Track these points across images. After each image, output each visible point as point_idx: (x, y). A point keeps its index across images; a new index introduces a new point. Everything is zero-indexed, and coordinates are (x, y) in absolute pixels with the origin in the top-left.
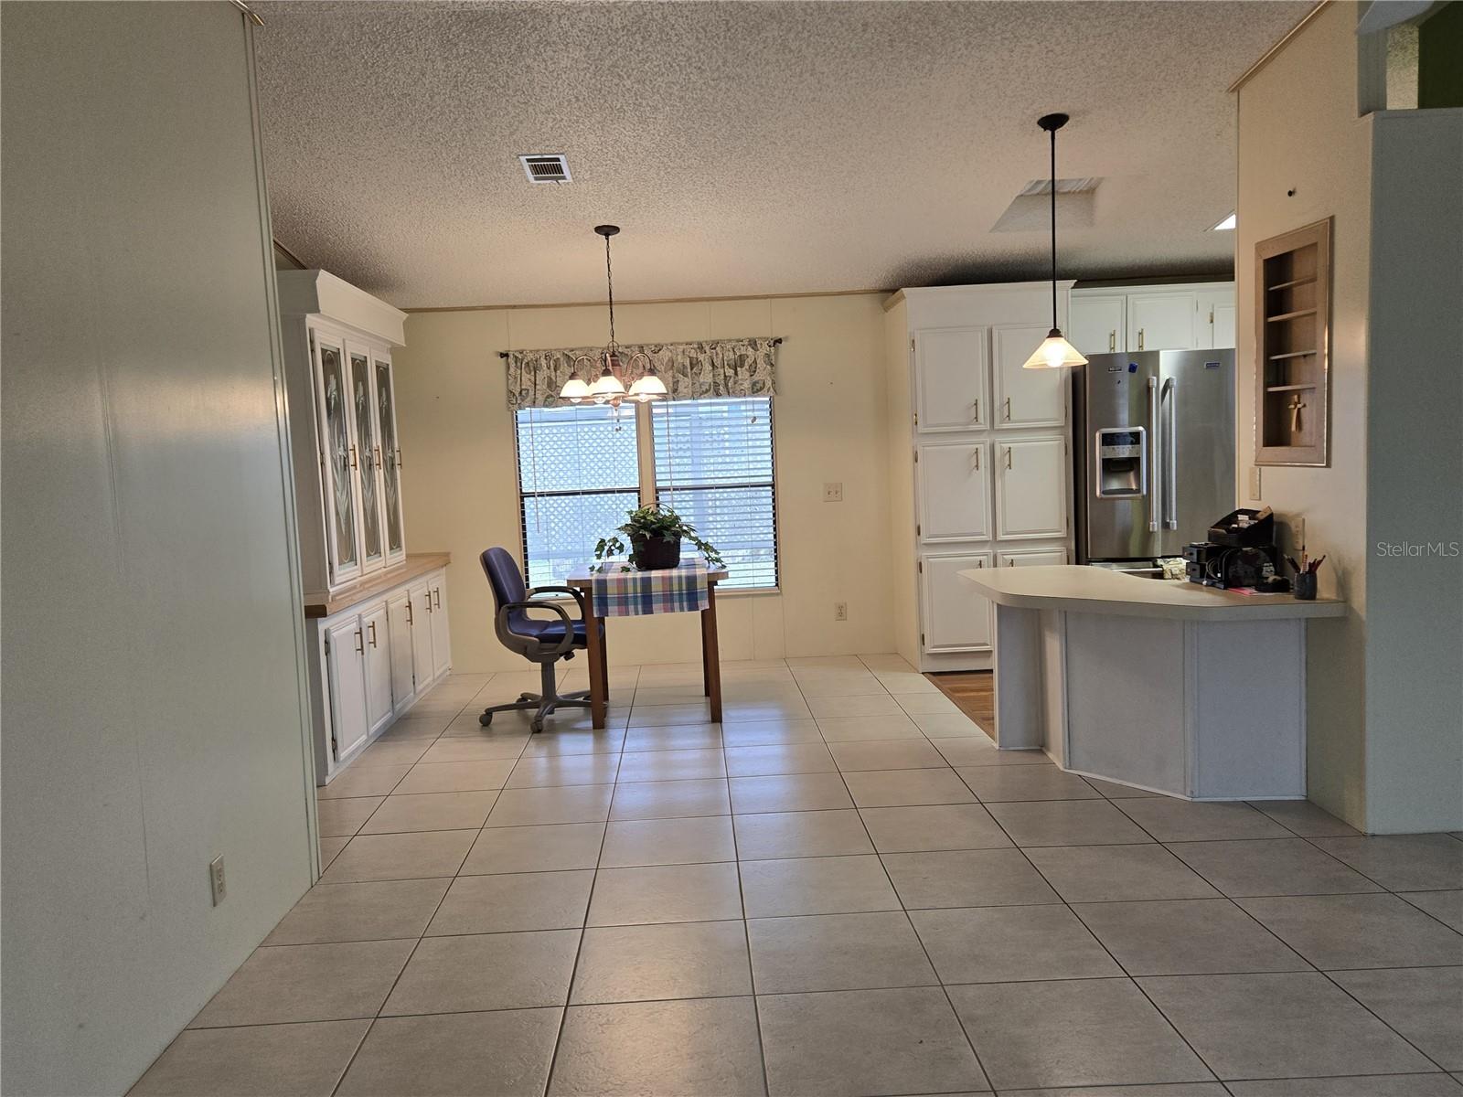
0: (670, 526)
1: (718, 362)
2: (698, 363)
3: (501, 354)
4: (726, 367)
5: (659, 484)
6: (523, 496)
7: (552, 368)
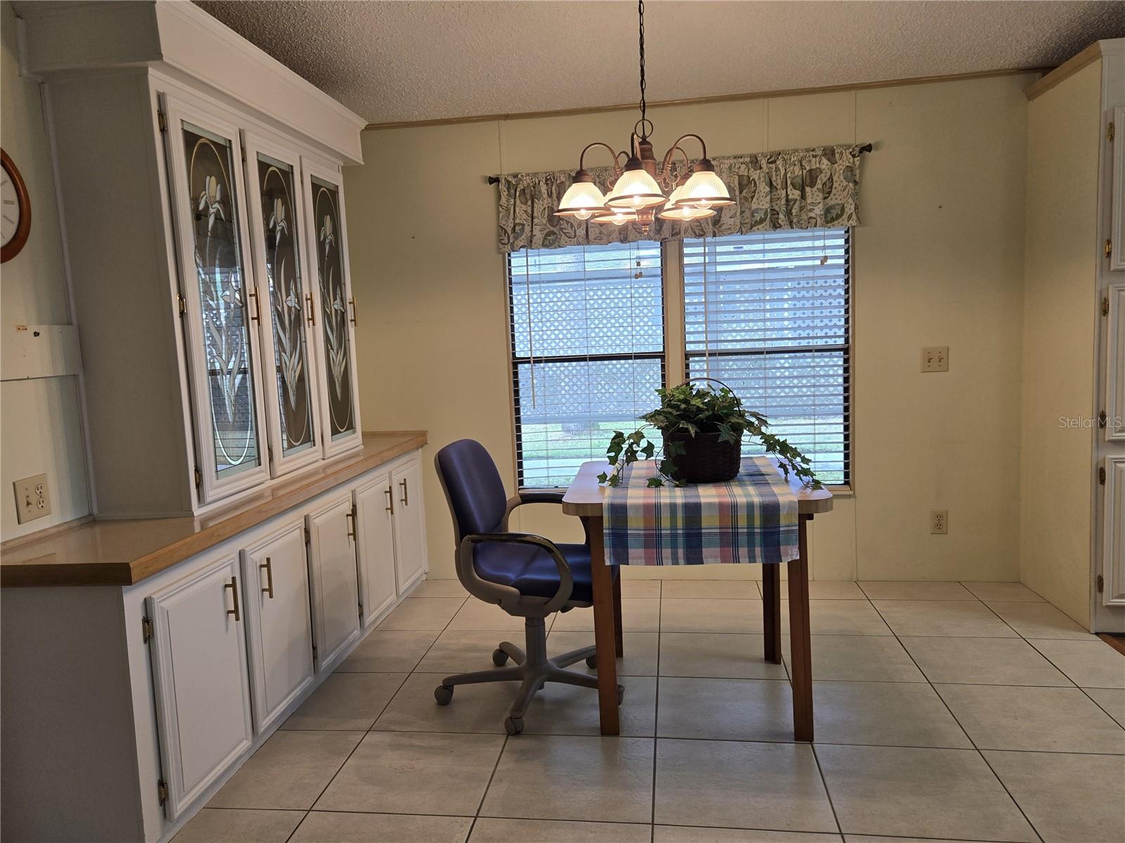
0: (727, 415)
1: (778, 182)
2: (749, 182)
3: (490, 178)
4: (790, 187)
5: (690, 348)
6: (516, 362)
7: (554, 196)
